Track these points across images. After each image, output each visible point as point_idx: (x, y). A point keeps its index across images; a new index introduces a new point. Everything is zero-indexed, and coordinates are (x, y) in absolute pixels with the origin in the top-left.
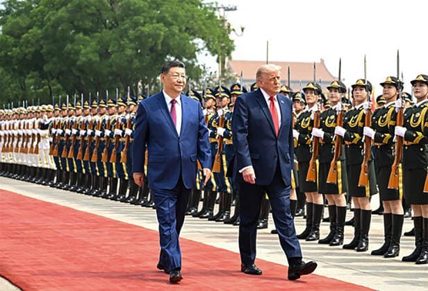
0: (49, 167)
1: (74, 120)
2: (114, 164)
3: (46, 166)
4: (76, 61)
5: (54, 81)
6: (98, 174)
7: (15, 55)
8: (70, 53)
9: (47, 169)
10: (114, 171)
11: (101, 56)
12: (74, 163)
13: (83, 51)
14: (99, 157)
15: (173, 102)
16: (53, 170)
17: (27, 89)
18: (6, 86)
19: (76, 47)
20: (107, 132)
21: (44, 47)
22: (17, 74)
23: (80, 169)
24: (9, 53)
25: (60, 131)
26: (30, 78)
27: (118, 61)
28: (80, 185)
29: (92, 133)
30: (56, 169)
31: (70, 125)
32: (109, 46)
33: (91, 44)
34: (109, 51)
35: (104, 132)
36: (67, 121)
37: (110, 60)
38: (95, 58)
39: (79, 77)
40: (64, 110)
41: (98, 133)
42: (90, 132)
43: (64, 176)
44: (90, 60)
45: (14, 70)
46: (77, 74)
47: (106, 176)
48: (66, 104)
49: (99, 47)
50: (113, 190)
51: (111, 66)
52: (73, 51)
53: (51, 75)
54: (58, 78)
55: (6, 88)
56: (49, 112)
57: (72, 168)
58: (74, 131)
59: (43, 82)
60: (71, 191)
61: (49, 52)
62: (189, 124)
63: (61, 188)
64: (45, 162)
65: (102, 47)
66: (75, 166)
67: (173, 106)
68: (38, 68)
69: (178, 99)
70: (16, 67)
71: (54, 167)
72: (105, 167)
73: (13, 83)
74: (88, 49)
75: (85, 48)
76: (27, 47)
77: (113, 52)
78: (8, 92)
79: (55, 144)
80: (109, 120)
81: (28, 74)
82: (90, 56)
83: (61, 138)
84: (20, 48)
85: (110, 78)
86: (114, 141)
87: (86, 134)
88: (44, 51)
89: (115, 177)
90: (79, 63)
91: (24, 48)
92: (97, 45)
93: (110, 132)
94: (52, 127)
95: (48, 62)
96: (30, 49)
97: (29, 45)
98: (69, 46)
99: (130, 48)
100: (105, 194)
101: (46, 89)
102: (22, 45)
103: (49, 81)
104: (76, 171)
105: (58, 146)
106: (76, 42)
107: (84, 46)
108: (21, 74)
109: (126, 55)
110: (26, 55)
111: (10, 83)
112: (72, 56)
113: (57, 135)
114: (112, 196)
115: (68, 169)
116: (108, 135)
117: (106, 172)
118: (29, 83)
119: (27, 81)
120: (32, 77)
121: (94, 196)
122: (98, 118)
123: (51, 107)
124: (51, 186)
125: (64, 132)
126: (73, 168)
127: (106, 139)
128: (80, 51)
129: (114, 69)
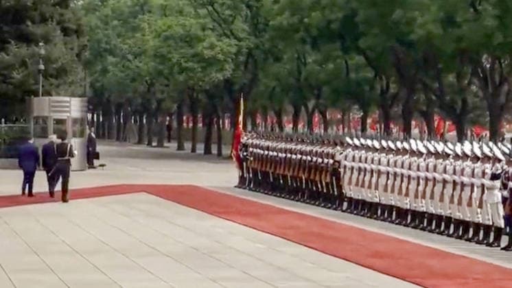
7: (314, 23)
24: (306, 20)
75: (422, 16)
76: (332, 11)
82: (430, 27)
84: (322, 12)
91: (327, 12)
96: (337, 14)
97: (335, 8)
98: (399, 13)
102: (324, 8)
110: (330, 22)
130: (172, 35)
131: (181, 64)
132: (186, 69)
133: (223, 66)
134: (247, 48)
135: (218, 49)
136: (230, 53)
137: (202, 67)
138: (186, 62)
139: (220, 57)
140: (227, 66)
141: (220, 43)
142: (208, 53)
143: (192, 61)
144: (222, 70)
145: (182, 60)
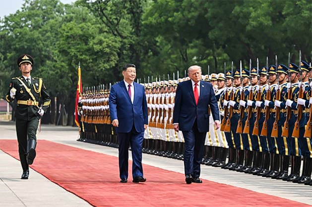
0: (219, 146)
1: (249, 89)
2: (296, 140)
3: (216, 144)
4: (245, 26)
5: (219, 51)
6: (278, 152)
7: (176, 21)
8: (238, 17)
9: (217, 148)
10: (297, 149)
11: (273, 20)
12: (250, 139)
13: (253, 15)
14: (280, 132)
15: (129, 86)
16: (225, 148)
17: (189, 60)
18: (166, 57)
19: (245, 10)
20: (289, 103)
21: (209, 10)
22: (178, 43)
23: (256, 147)
24: (170, 19)
25: (233, 103)
26: (192, 48)
27: (293, 25)
28: (256, 166)
29: (270, 104)
30: (227, 147)
31: (246, 95)
32: (282, 8)
33: (263, 5)
34: (283, 13)
35: (285, 102)
36: (241, 91)
37: (284, 24)
38: (267, 22)
39: (248, 45)
40: (237, 78)
41: (278, 103)
42: (267, 102)
43: (237, 155)
44: (261, 24)
45: (175, 38)
46: (247, 41)
47: (287, 154)
48: (239, 72)
49: (271, 9)
50: (296, 171)
51: (285, 31)
52: (241, 15)
53: (217, 43)
54: (224, 47)
55: (166, 59)
56: (221, 80)
57: (246, 145)
58: (250, 103)
59: (207, 52)
60: (246, 172)
61: (214, 17)
62: (138, 98)
63: (234, 170)
64: (215, 139)
65: (275, 9)
66: (250, 143)
67: (129, 88)
68: (202, 35)
69: (132, 84)
70: (178, 35)
71: (225, 145)
72: (286, 143)
73: (173, 54)
74: (259, 11)
75: (255, 11)
76: (190, 12)
77: (288, 14)
78: (168, 64)
79: (227, 118)
80: (291, 88)
81: (191, 42)
82: (261, 19)
83: (234, 111)
84: (182, 13)
85: (284, 45)
86: (297, 112)
87: (263, 105)
88: (209, 15)
89: (297, 155)
90: (248, 28)
91: (186, 13)
92: (269, 6)
93: (292, 102)
94: (224, 99)
95: (213, 28)
96: (193, 13)
97: (192, 9)
98: (237, 9)
99: (307, 10)
100: (286, 175)
101: (211, 60)
103: (214, 51)
104: (251, 149)
105: (231, 120)
106: (245, 5)
107: (254, 8)
108: (183, 42)
109: (303, 18)
110: (189, 20)
111: (170, 54)
112: (240, 20)
113: (229, 107)
114: (295, 177)
115: (242, 147)
116: (290, 105)
117: (287, 149)
118: (191, 54)
119: (189, 51)
120: (195, 46)
121: (273, 178)
122: (277, 86)
123: (223, 75)
124: (223, 167)
125: (237, 104)
126: (249, 146)
127: (287, 111)
128: (250, 14)
129: (289, 34)
130: (72, 35)
131: (77, 57)
132: (81, 60)
133: (109, 58)
134: (129, 44)
135: (105, 44)
136: (115, 47)
137: (93, 59)
138: (81, 55)
139: (107, 50)
140: (113, 58)
141: (107, 39)
142: (97, 48)
143: (86, 55)
144: (108, 61)
145: (78, 54)
